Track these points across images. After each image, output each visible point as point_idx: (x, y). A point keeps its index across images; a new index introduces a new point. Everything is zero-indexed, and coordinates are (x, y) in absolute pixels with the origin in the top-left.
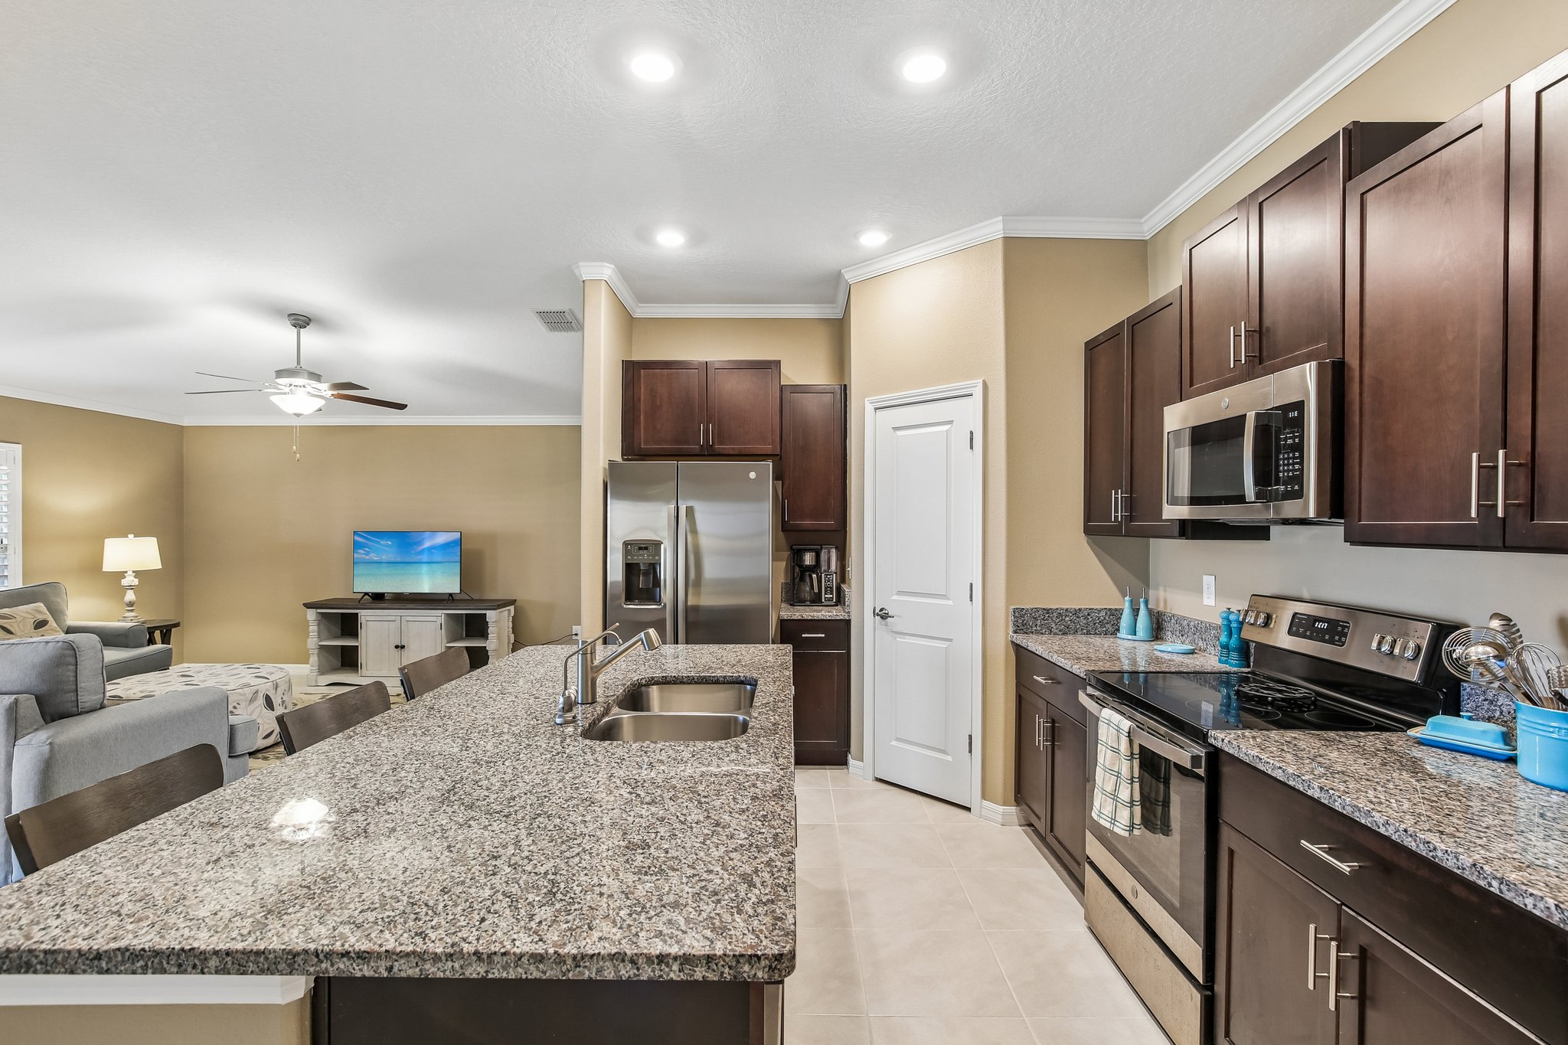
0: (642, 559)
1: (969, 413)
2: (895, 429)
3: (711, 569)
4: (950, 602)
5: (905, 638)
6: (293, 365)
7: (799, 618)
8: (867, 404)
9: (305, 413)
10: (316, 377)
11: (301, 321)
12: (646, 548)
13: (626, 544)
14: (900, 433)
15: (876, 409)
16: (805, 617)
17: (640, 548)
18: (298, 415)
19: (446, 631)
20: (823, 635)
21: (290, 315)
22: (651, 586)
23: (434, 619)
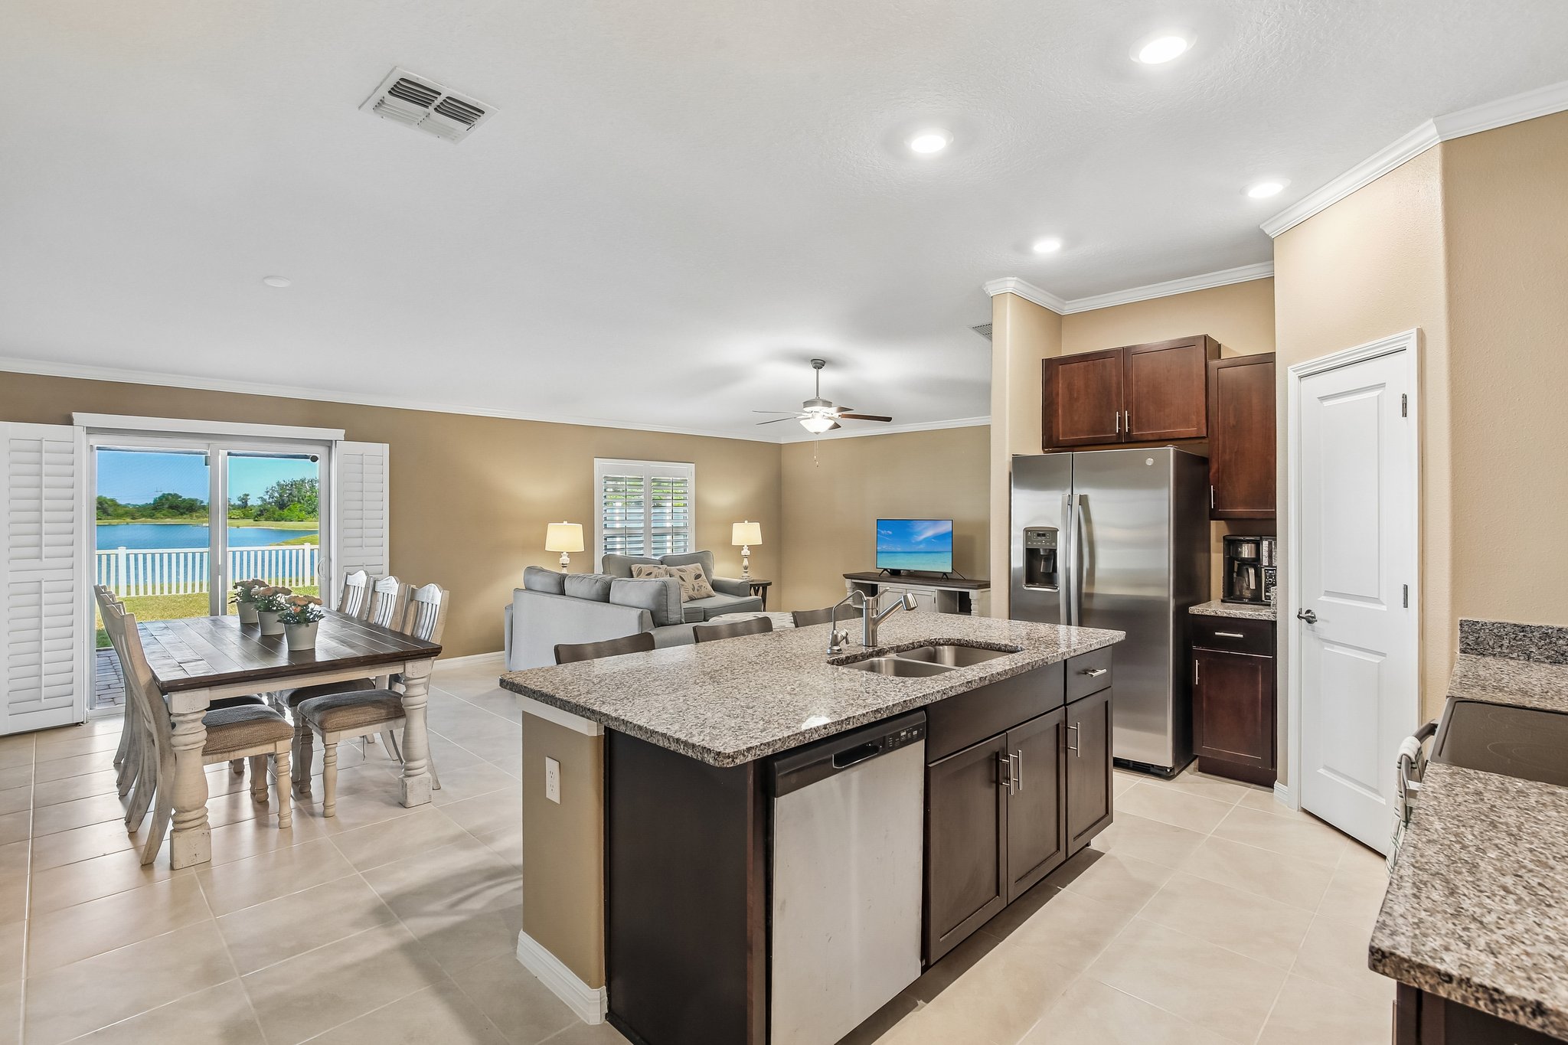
0: (1041, 545)
1: (1402, 373)
2: (1323, 399)
3: (1106, 562)
4: (1384, 608)
5: (1333, 648)
6: (814, 397)
7: (1213, 614)
8: (1290, 372)
9: (822, 431)
10: (828, 404)
11: (819, 364)
12: (1044, 535)
13: (1027, 531)
14: (1326, 403)
15: (1301, 377)
16: (1220, 614)
17: (1039, 535)
18: (817, 433)
19: (939, 604)
20: (1242, 636)
21: (812, 361)
22: (1051, 571)
23: (930, 593)
